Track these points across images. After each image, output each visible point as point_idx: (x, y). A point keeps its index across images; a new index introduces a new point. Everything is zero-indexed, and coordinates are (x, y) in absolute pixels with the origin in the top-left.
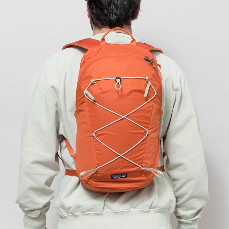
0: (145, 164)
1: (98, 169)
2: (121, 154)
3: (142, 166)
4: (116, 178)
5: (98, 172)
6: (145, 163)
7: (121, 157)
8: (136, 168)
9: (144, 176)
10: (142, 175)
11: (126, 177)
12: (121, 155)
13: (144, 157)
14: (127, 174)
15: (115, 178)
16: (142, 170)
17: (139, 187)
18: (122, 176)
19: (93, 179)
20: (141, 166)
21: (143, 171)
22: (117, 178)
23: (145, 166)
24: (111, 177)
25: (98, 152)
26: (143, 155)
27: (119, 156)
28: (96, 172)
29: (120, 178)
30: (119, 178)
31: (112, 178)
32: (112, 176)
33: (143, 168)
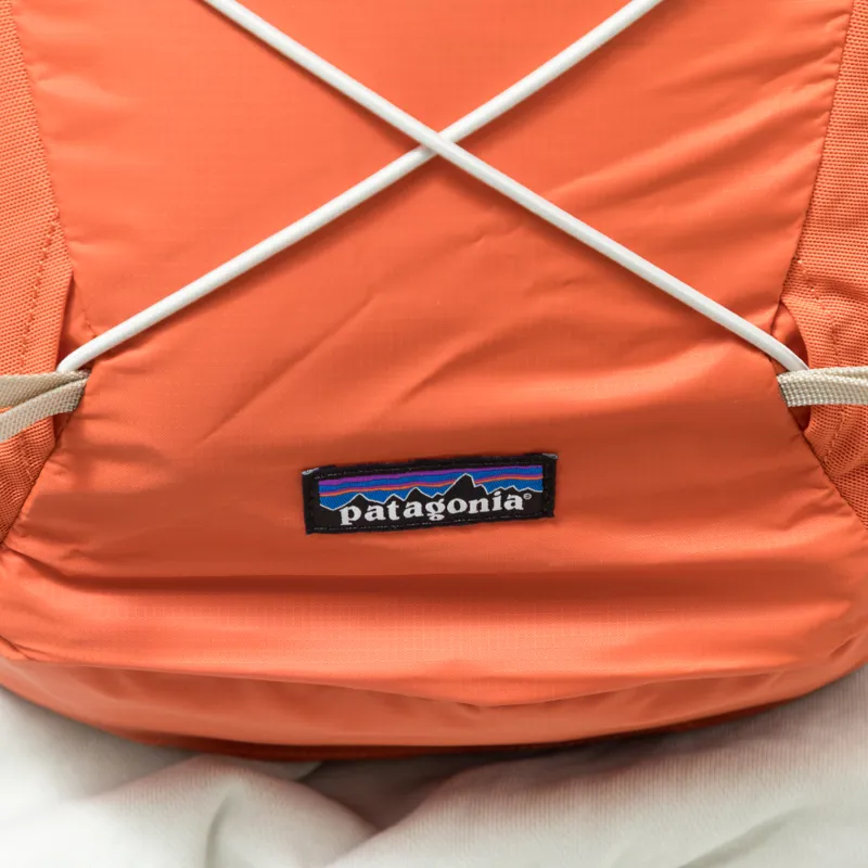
0: (838, 308)
1: (87, 367)
2: (438, 125)
3: (795, 342)
4: (385, 526)
5: (95, 431)
6: (838, 288)
7: (437, 166)
8: (691, 367)
9: (816, 510)
10: (796, 480)
11: (541, 508)
12: (444, 142)
13: (826, 183)
14: (549, 468)
15: (361, 526)
16: (797, 400)
17: (750, 679)
18: (466, 491)
19: (32, 547)
20: (771, 329)
21: (803, 416)
22: (405, 525)
23: (835, 333)
24: (295, 518)
25: (67, 87)
26: (802, 158)
27: (410, 144)
28: (59, 423)
29: (450, 521)
30: (422, 523)
31: (319, 521)
32: (310, 486)
33: (799, 374)
